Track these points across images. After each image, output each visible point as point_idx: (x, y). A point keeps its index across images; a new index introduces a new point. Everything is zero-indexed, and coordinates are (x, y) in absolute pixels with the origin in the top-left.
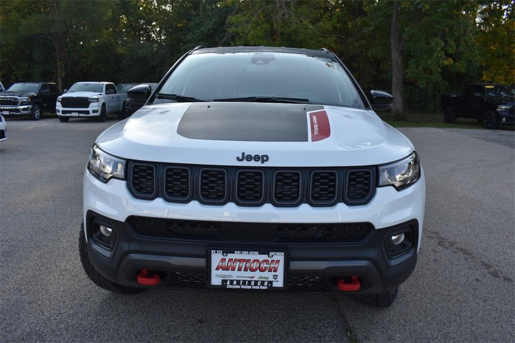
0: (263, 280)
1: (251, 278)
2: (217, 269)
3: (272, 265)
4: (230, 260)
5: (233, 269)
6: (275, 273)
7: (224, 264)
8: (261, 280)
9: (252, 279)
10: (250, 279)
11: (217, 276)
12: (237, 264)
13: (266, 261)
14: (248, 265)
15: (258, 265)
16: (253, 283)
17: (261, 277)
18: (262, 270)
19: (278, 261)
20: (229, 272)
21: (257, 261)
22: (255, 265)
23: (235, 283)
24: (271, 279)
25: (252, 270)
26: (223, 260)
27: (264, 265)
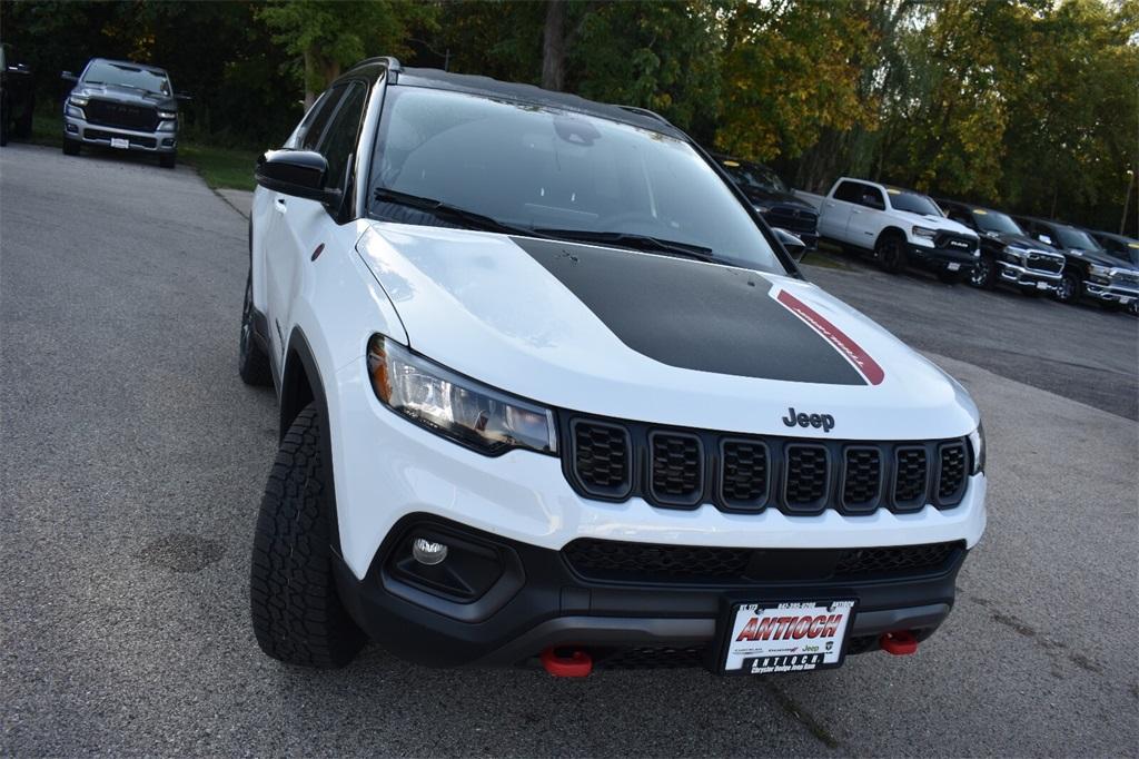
0: (810, 652)
1: (793, 650)
2: (739, 639)
3: (829, 625)
4: (766, 620)
5: (766, 638)
6: (830, 639)
7: (753, 629)
8: (806, 652)
9: (792, 653)
10: (789, 653)
11: (737, 653)
12: (775, 628)
13: (822, 618)
14: (792, 627)
15: (807, 627)
16: (794, 660)
17: (808, 649)
18: (811, 635)
19: (840, 617)
20: (760, 643)
21: (807, 618)
22: (803, 627)
23: (766, 662)
24: (822, 650)
25: (797, 636)
26: (754, 621)
27: (817, 626)
